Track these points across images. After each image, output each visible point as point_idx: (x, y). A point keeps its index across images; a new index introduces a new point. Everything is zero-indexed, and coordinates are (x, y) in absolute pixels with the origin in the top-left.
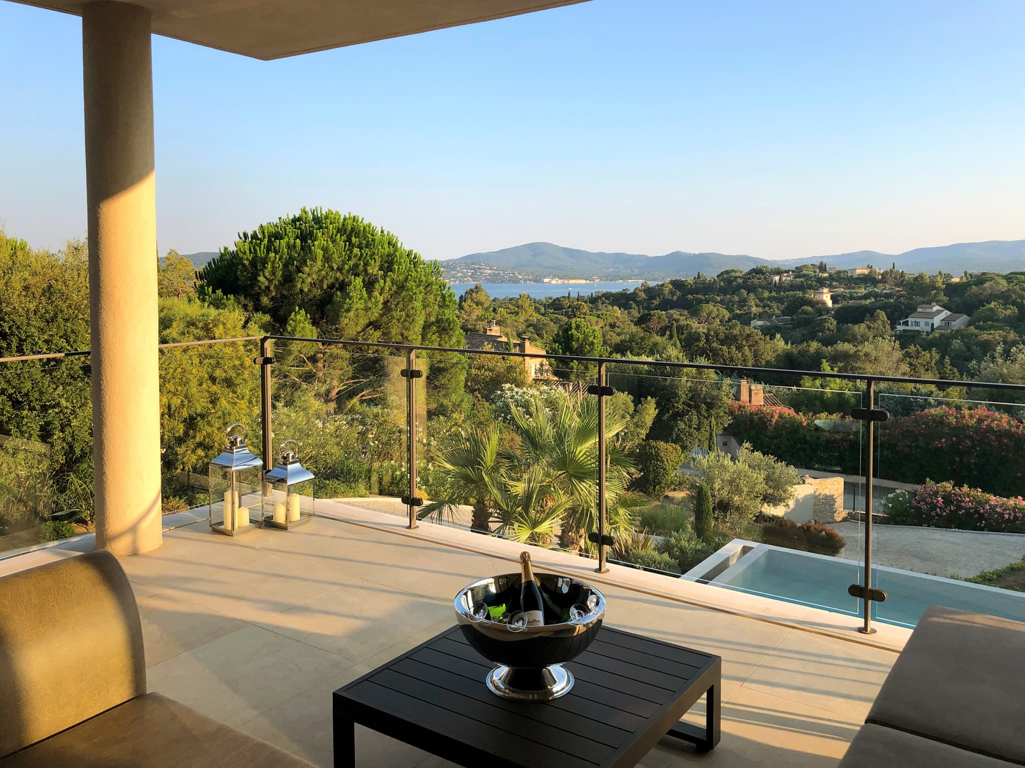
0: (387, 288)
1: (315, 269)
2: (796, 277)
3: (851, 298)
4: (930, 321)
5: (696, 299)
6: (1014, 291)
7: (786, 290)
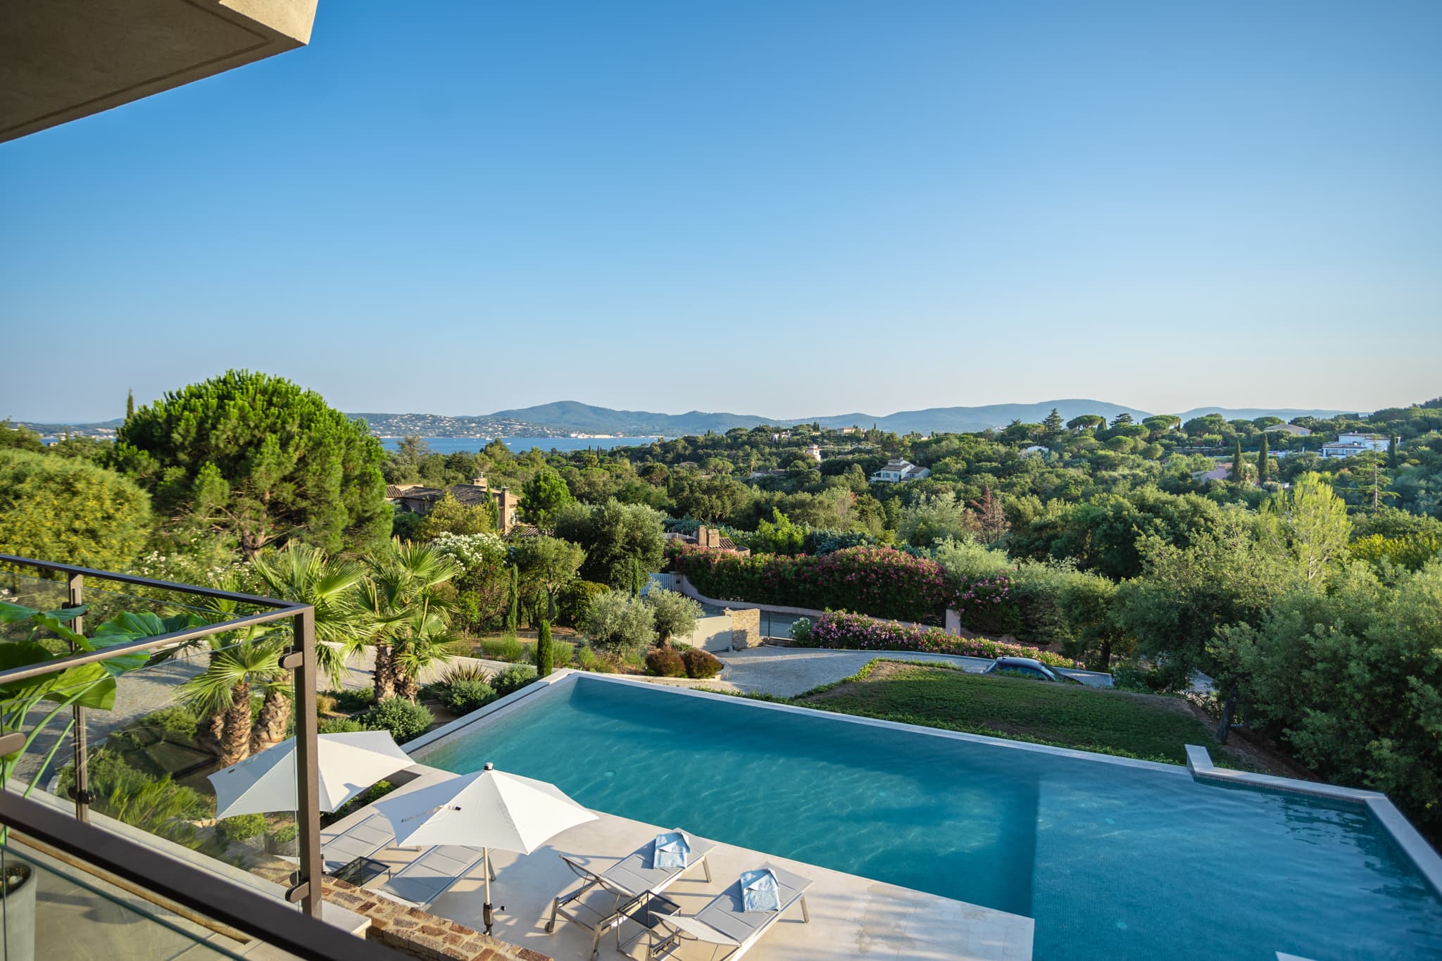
0: (303, 445)
1: (229, 426)
2: (793, 435)
3: (839, 453)
4: (898, 473)
5: (706, 454)
6: (963, 448)
7: (784, 446)
